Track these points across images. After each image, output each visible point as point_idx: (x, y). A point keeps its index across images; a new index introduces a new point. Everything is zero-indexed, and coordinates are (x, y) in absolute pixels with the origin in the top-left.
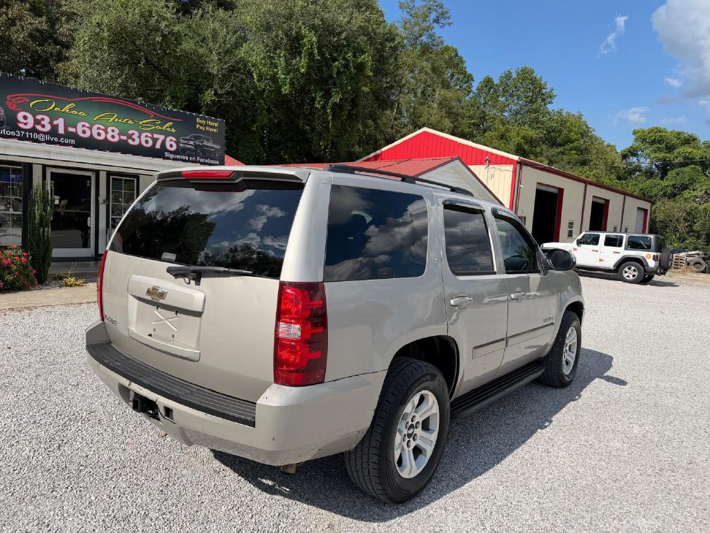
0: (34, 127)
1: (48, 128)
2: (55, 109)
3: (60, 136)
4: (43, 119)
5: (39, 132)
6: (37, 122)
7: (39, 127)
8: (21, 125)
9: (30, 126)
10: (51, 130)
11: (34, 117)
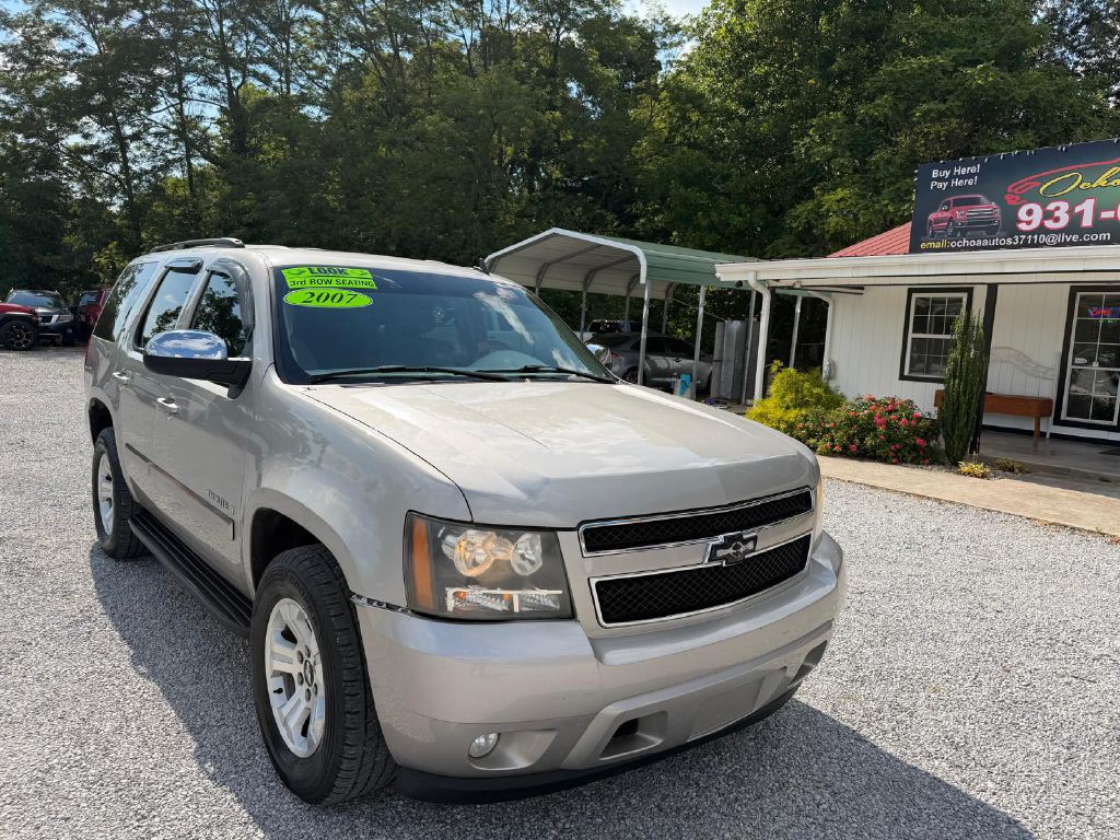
0: (1042, 224)
1: (1064, 221)
2: (1082, 187)
3: (1082, 231)
4: (1058, 208)
5: (1048, 232)
6: (1048, 215)
7: (1049, 224)
8: (1022, 226)
9: (1035, 225)
10: (1069, 223)
11: (1043, 208)
